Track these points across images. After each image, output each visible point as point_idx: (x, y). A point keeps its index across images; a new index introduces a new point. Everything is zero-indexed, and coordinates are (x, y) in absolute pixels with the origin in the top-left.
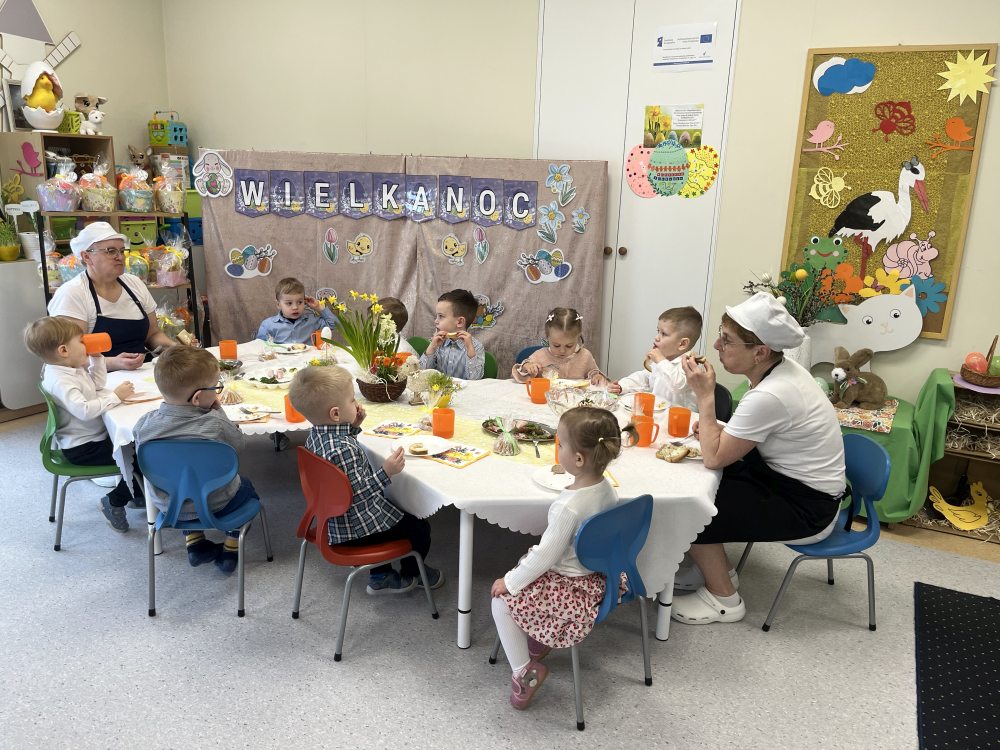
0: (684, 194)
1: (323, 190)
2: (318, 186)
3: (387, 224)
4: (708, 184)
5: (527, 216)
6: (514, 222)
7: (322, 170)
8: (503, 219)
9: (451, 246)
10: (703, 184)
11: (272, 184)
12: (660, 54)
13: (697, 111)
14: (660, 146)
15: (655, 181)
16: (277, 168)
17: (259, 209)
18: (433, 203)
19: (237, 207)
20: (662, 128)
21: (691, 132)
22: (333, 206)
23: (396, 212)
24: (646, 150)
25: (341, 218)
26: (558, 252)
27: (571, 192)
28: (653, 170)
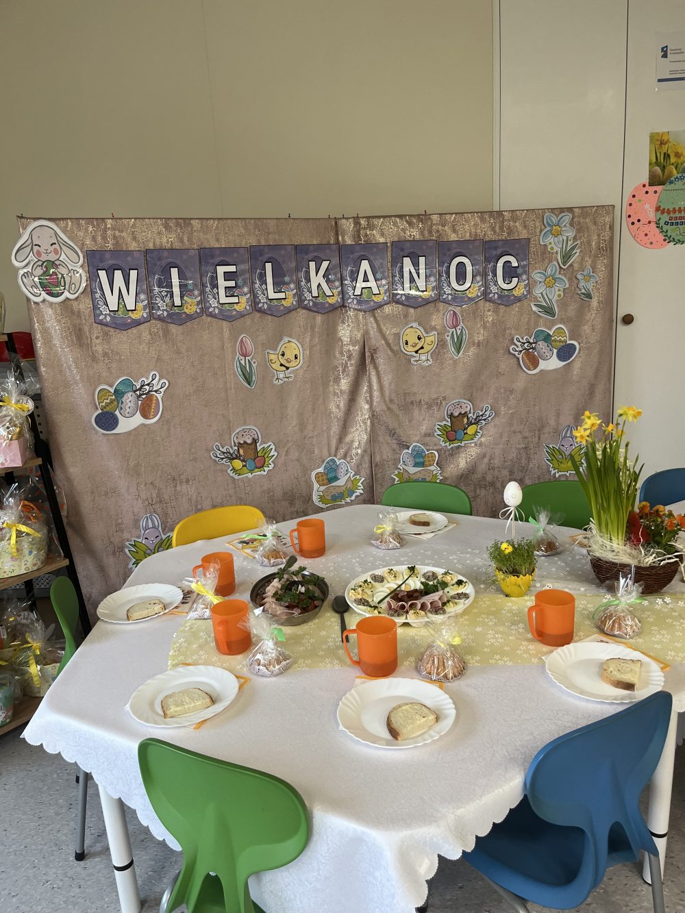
1: (228, 276)
2: (221, 270)
5: (516, 286)
9: (412, 339)
11: (149, 273)
12: (665, 68)
14: (671, 183)
15: (665, 228)
16: (156, 245)
17: (135, 316)
19: (96, 316)
23: (331, 301)
24: (652, 189)
25: (255, 317)
27: (573, 249)
28: (663, 212)
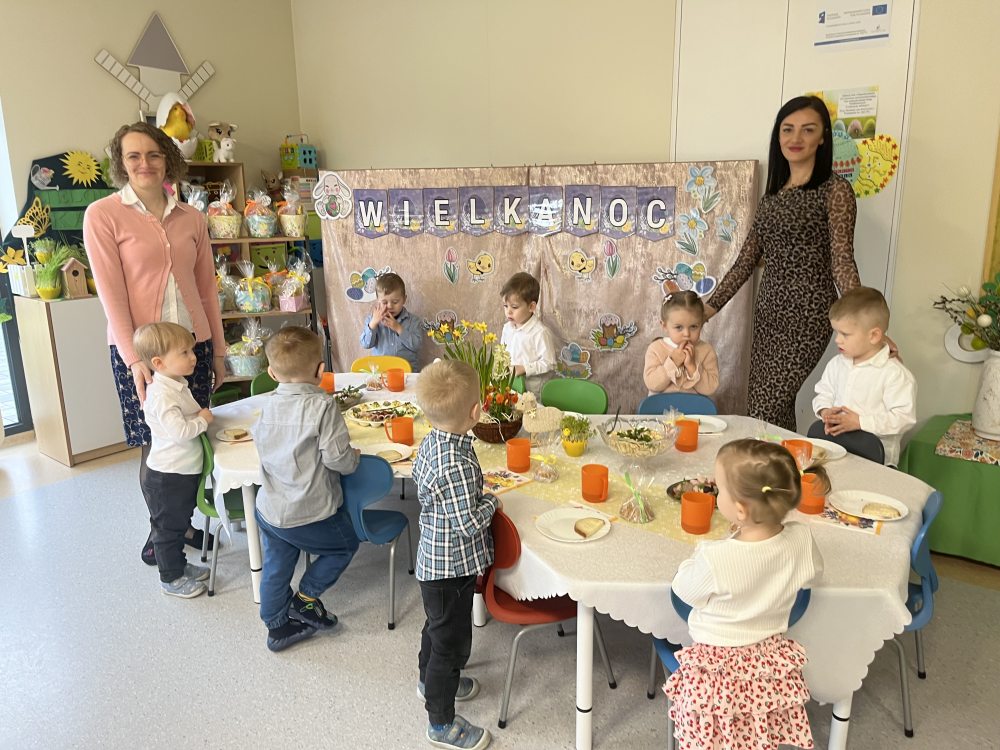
1: (442, 207)
2: (438, 203)
3: (509, 240)
4: (886, 180)
6: (648, 233)
7: (441, 186)
8: (636, 230)
9: (577, 261)
10: (879, 181)
11: (390, 204)
12: (822, 32)
13: (870, 94)
16: (395, 186)
18: (558, 216)
19: (356, 229)
21: (863, 120)
22: (453, 223)
23: (519, 227)
26: (700, 265)
27: (715, 197)
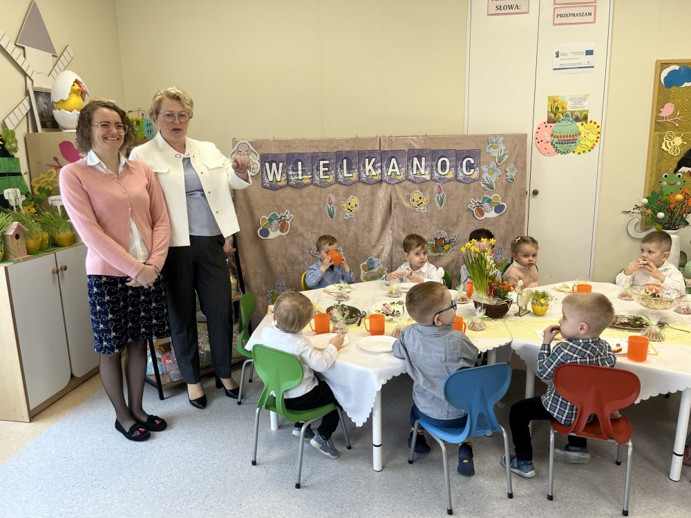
0: (576, 153)
1: (325, 166)
2: (322, 163)
3: (368, 187)
4: (594, 145)
5: (474, 174)
6: (464, 179)
7: (324, 150)
8: (456, 177)
9: (417, 198)
10: (590, 145)
11: (288, 164)
12: (557, 63)
13: (584, 98)
14: (559, 122)
15: (556, 145)
16: (292, 151)
17: (279, 184)
18: (403, 169)
19: (263, 184)
20: (560, 110)
21: (581, 112)
22: (332, 177)
23: (376, 178)
24: (549, 125)
25: (337, 186)
26: (497, 197)
27: (504, 155)
28: (555, 137)
